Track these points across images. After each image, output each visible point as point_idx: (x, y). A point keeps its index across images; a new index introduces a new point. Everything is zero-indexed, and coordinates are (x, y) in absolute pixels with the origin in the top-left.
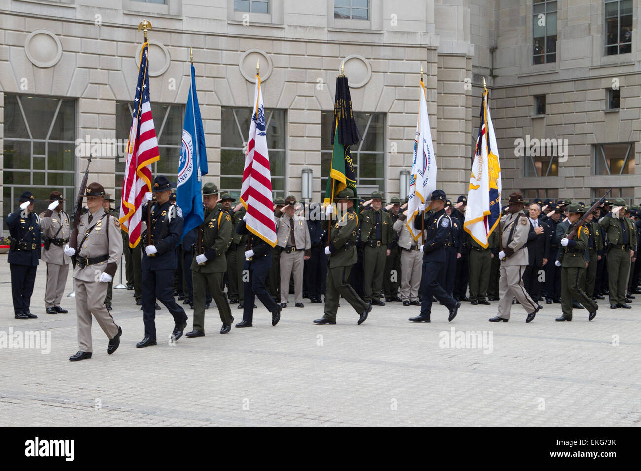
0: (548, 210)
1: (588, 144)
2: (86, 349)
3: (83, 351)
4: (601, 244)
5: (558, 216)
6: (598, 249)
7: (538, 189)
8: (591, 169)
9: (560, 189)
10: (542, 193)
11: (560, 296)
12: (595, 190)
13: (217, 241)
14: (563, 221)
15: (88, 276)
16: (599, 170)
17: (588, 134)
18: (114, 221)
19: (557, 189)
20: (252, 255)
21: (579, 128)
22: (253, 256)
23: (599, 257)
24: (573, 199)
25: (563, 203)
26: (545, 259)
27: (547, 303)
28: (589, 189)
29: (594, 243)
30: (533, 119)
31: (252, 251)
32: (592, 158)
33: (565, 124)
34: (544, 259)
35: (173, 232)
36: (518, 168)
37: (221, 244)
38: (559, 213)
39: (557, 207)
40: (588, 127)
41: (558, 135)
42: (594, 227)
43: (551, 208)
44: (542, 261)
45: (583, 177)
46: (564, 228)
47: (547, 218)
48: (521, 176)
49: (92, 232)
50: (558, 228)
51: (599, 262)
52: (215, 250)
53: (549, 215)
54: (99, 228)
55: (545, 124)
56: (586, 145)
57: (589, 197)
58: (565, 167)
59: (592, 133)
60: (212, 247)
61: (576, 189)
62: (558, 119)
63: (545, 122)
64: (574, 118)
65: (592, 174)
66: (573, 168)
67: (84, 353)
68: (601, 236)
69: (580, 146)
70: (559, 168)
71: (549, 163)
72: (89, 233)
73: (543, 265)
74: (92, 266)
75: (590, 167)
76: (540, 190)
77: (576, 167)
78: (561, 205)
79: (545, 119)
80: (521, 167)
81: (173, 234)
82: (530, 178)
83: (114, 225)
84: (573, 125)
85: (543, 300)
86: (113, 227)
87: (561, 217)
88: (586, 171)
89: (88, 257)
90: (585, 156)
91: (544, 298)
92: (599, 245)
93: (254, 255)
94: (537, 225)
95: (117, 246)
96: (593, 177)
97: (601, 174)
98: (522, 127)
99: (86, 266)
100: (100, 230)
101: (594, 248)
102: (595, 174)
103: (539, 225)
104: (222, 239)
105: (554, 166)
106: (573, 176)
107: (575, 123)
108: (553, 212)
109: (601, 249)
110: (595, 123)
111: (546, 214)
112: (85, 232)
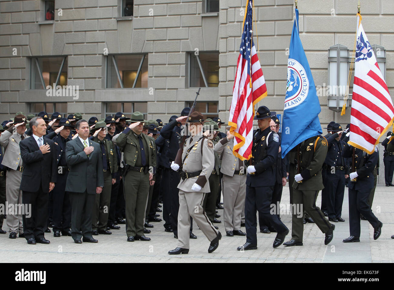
0: (57, 125)
1: (99, 54)
2: (183, 245)
3: (180, 247)
4: (116, 165)
5: (67, 133)
6: (113, 171)
7: (45, 103)
8: (103, 81)
9: (68, 103)
10: (50, 107)
11: (69, 227)
12: (106, 104)
13: (312, 163)
14: (73, 138)
15: (187, 188)
16: (110, 83)
17: (99, 44)
18: (207, 143)
19: (66, 102)
20: (357, 176)
21: (89, 37)
22: (356, 178)
23: (114, 181)
24: (83, 114)
25: (74, 117)
26: (52, 183)
27: (55, 235)
28: (101, 103)
29: (109, 165)
30: (40, 25)
31: (356, 173)
32: (103, 70)
33: (74, 32)
34: (50, 184)
35: (269, 154)
36: (25, 79)
37: (314, 165)
38: (69, 129)
39: (67, 122)
40: (99, 36)
41: (67, 44)
42: (108, 146)
43: (60, 122)
44: (49, 186)
45: (94, 90)
46: (74, 146)
47: (55, 134)
48: (26, 89)
49: (191, 151)
50: (67, 147)
51: (114, 186)
52: (309, 171)
53: (57, 131)
54: (196, 148)
55: (54, 31)
56: (98, 55)
57: (100, 112)
58: (74, 78)
59: (104, 42)
60: (307, 168)
61: (86, 103)
62: (67, 26)
63: (54, 29)
64: (85, 25)
65: (103, 87)
66: (83, 80)
67: (181, 249)
68: (116, 156)
69: (92, 56)
70: (68, 79)
71: (58, 74)
72: (189, 152)
73: (50, 191)
74: (190, 179)
75: (101, 79)
76: (47, 104)
77: (86, 79)
78: (72, 120)
79: (54, 25)
80: (27, 77)
81: (268, 156)
82: (36, 90)
83: (207, 146)
84: (84, 33)
85: (50, 232)
86: (206, 147)
87: (71, 134)
88: (97, 84)
89: (187, 171)
90: (96, 67)
91: (51, 229)
92: (114, 167)
93: (358, 176)
94: (42, 142)
95: (208, 162)
96: (104, 91)
97: (112, 87)
98: (29, 34)
99: (186, 179)
100: (196, 150)
101: (109, 170)
102: (107, 88)
103: (45, 143)
104: (316, 161)
105: (62, 78)
106: (83, 89)
107: (85, 31)
108: (62, 127)
109: (116, 171)
110: (107, 31)
111: (53, 130)
112: (186, 151)
